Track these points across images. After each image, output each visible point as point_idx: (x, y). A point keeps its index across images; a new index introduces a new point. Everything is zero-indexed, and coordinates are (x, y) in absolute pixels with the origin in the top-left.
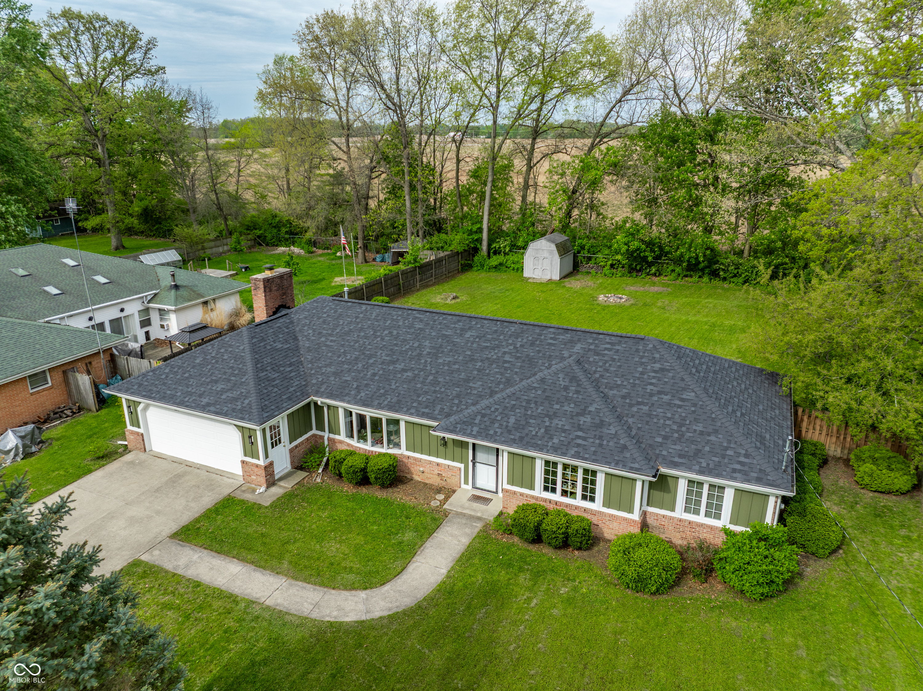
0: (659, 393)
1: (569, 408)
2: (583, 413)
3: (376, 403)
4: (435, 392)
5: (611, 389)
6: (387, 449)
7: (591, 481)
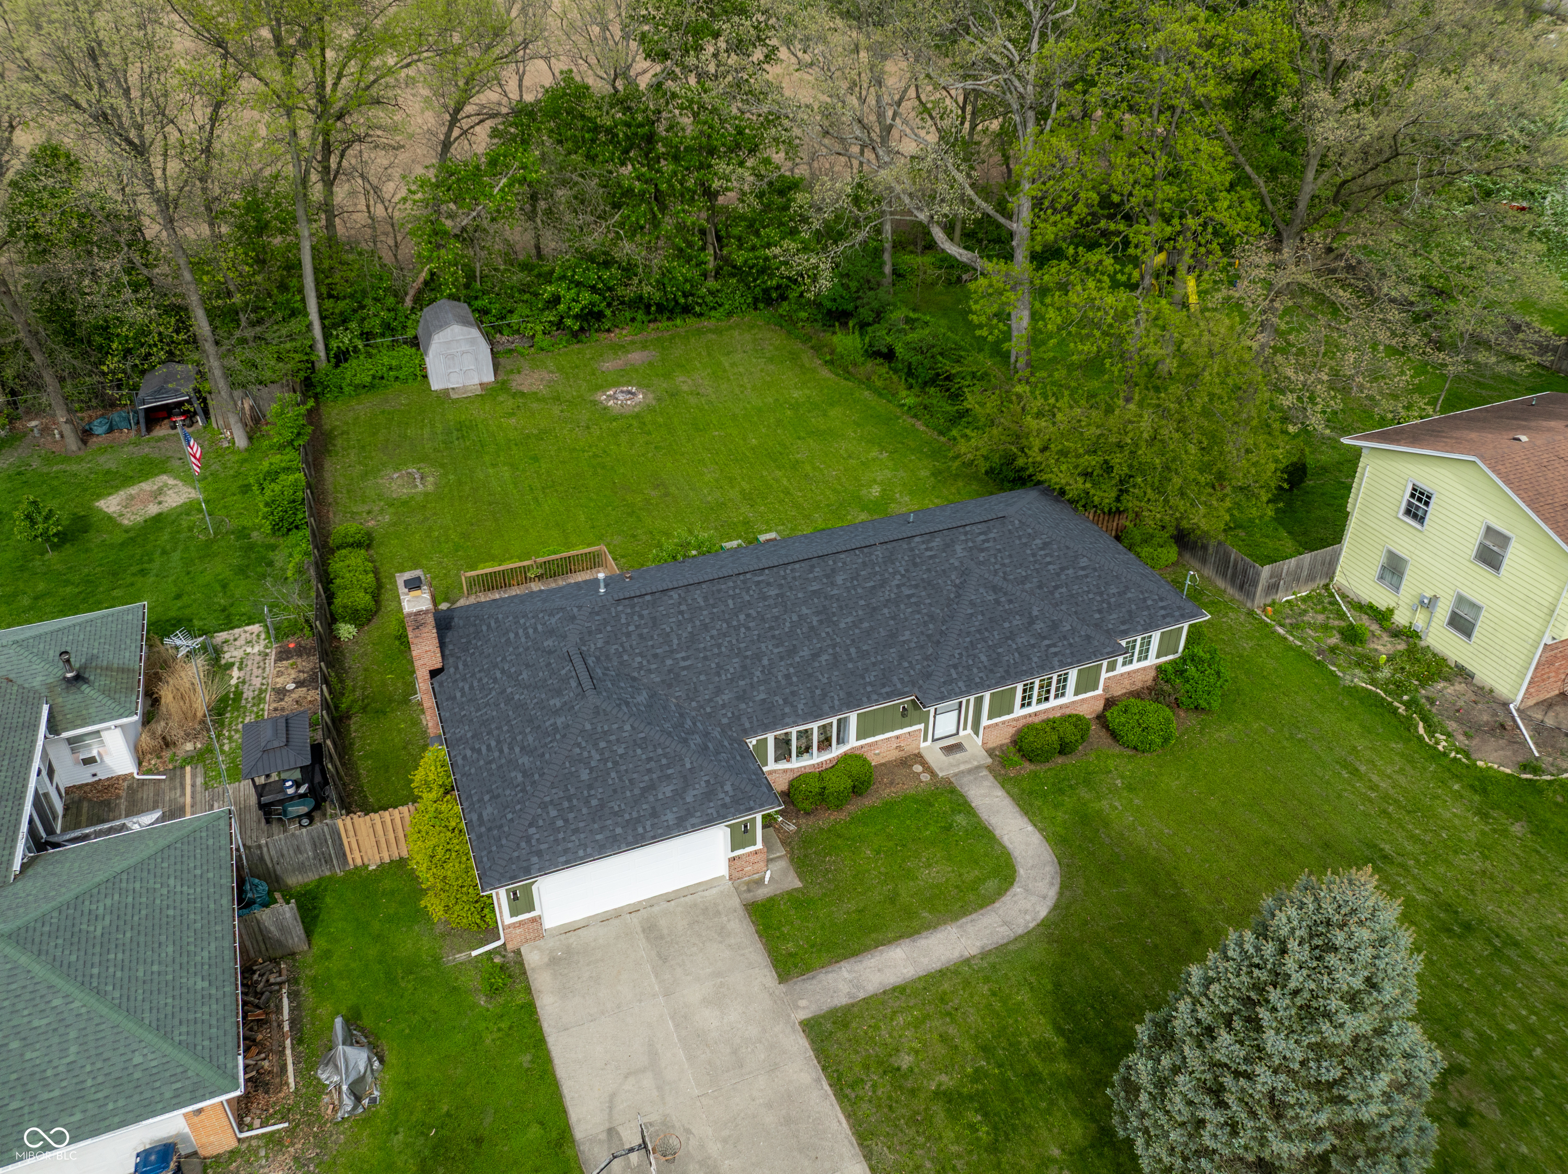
0: (1062, 569)
1: (1017, 621)
2: (1032, 622)
3: (826, 708)
4: (874, 664)
5: (1023, 583)
6: (836, 751)
7: (1063, 680)
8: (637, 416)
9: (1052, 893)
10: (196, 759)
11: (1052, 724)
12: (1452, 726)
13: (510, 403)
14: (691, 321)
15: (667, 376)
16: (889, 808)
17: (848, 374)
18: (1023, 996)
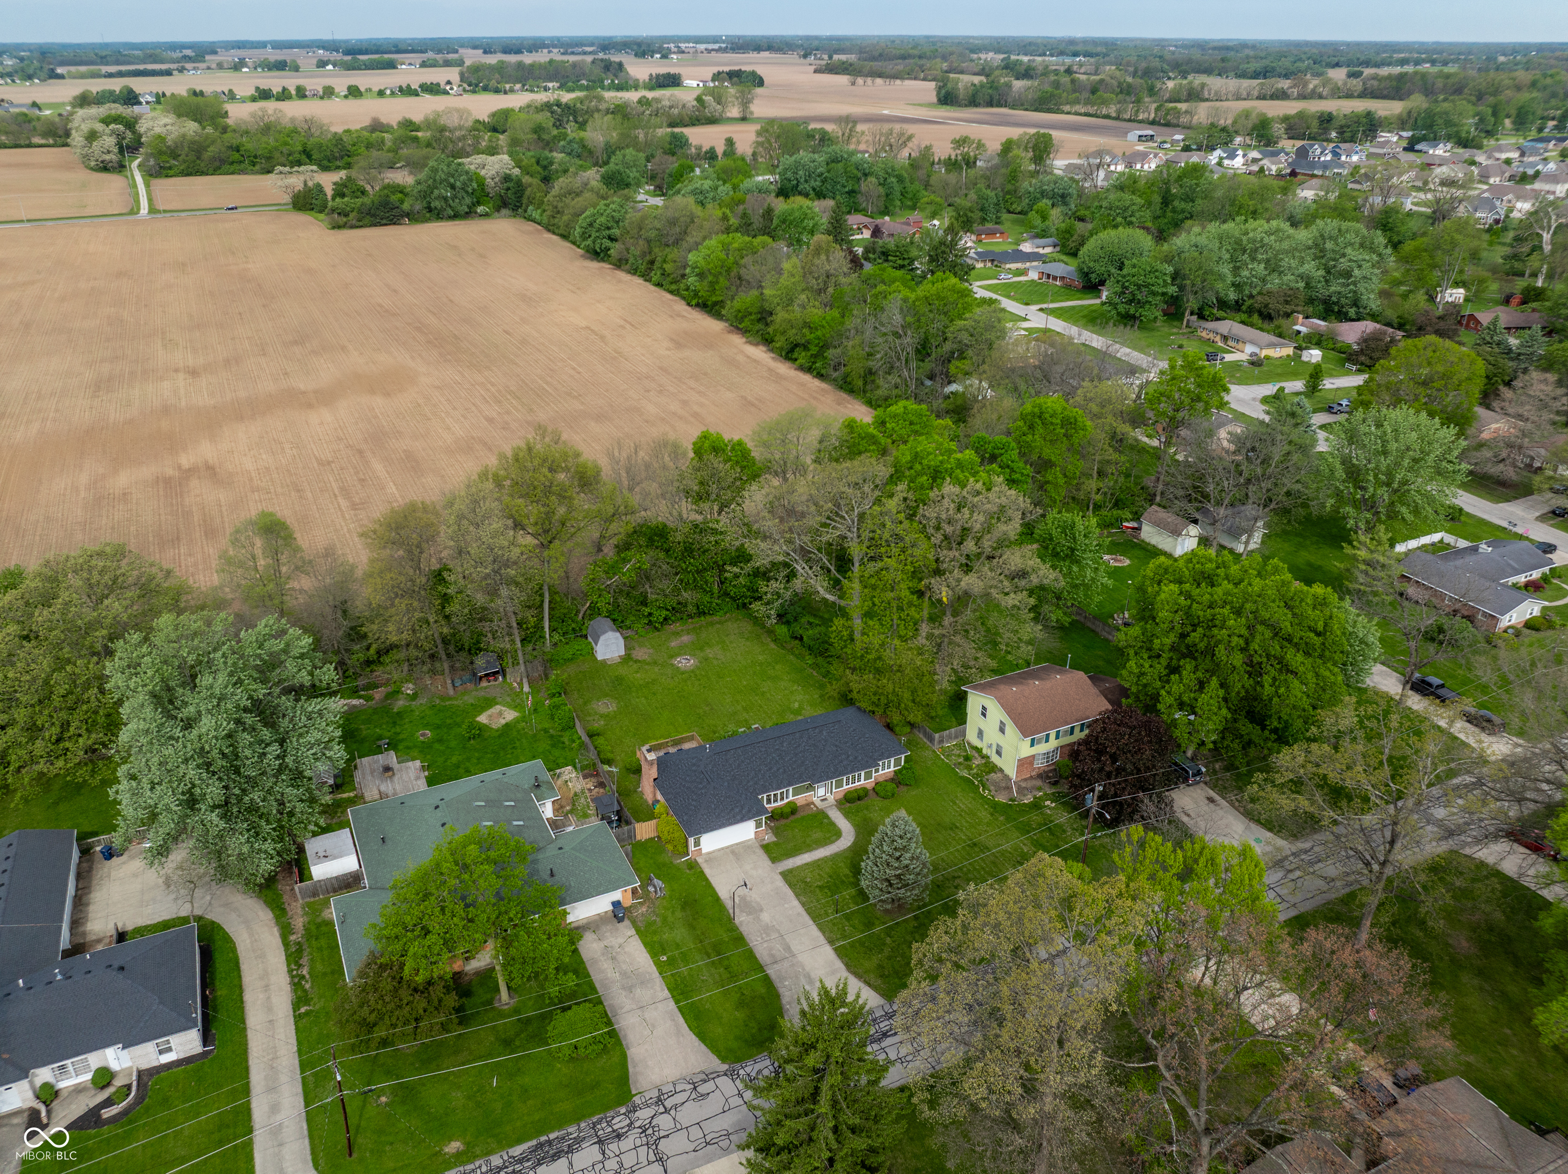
0: (860, 738)
1: (844, 756)
2: (849, 757)
3: (782, 786)
4: (797, 772)
5: (846, 744)
6: (786, 801)
7: (859, 775)
8: (693, 671)
9: (852, 839)
10: (571, 812)
11: (856, 790)
12: (992, 788)
13: (635, 666)
14: (708, 618)
15: (701, 649)
16: (803, 818)
17: (783, 647)
18: (842, 864)
